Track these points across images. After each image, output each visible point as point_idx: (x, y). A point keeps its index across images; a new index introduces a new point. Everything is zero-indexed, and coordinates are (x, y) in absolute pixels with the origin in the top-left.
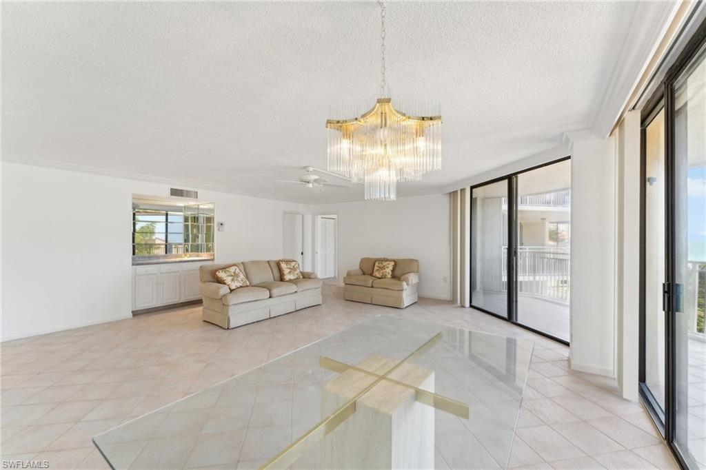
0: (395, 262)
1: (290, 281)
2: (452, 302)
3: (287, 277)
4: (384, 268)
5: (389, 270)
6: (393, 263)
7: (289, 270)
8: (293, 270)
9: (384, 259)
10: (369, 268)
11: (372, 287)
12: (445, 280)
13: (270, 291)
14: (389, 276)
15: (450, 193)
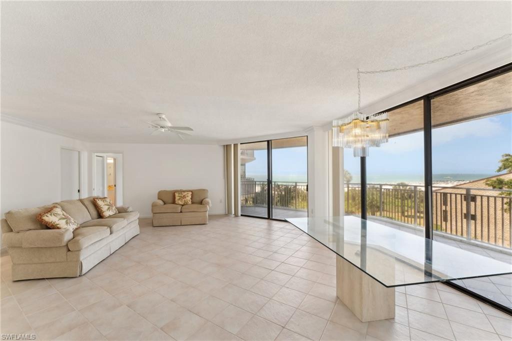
0: (192, 192)
1: (110, 217)
2: (228, 214)
3: (107, 213)
4: (184, 197)
5: (189, 198)
6: (190, 193)
7: (107, 207)
8: (110, 206)
9: (181, 190)
10: (169, 198)
11: (181, 212)
12: (221, 202)
13: (110, 228)
14: (190, 203)
15: (224, 146)
